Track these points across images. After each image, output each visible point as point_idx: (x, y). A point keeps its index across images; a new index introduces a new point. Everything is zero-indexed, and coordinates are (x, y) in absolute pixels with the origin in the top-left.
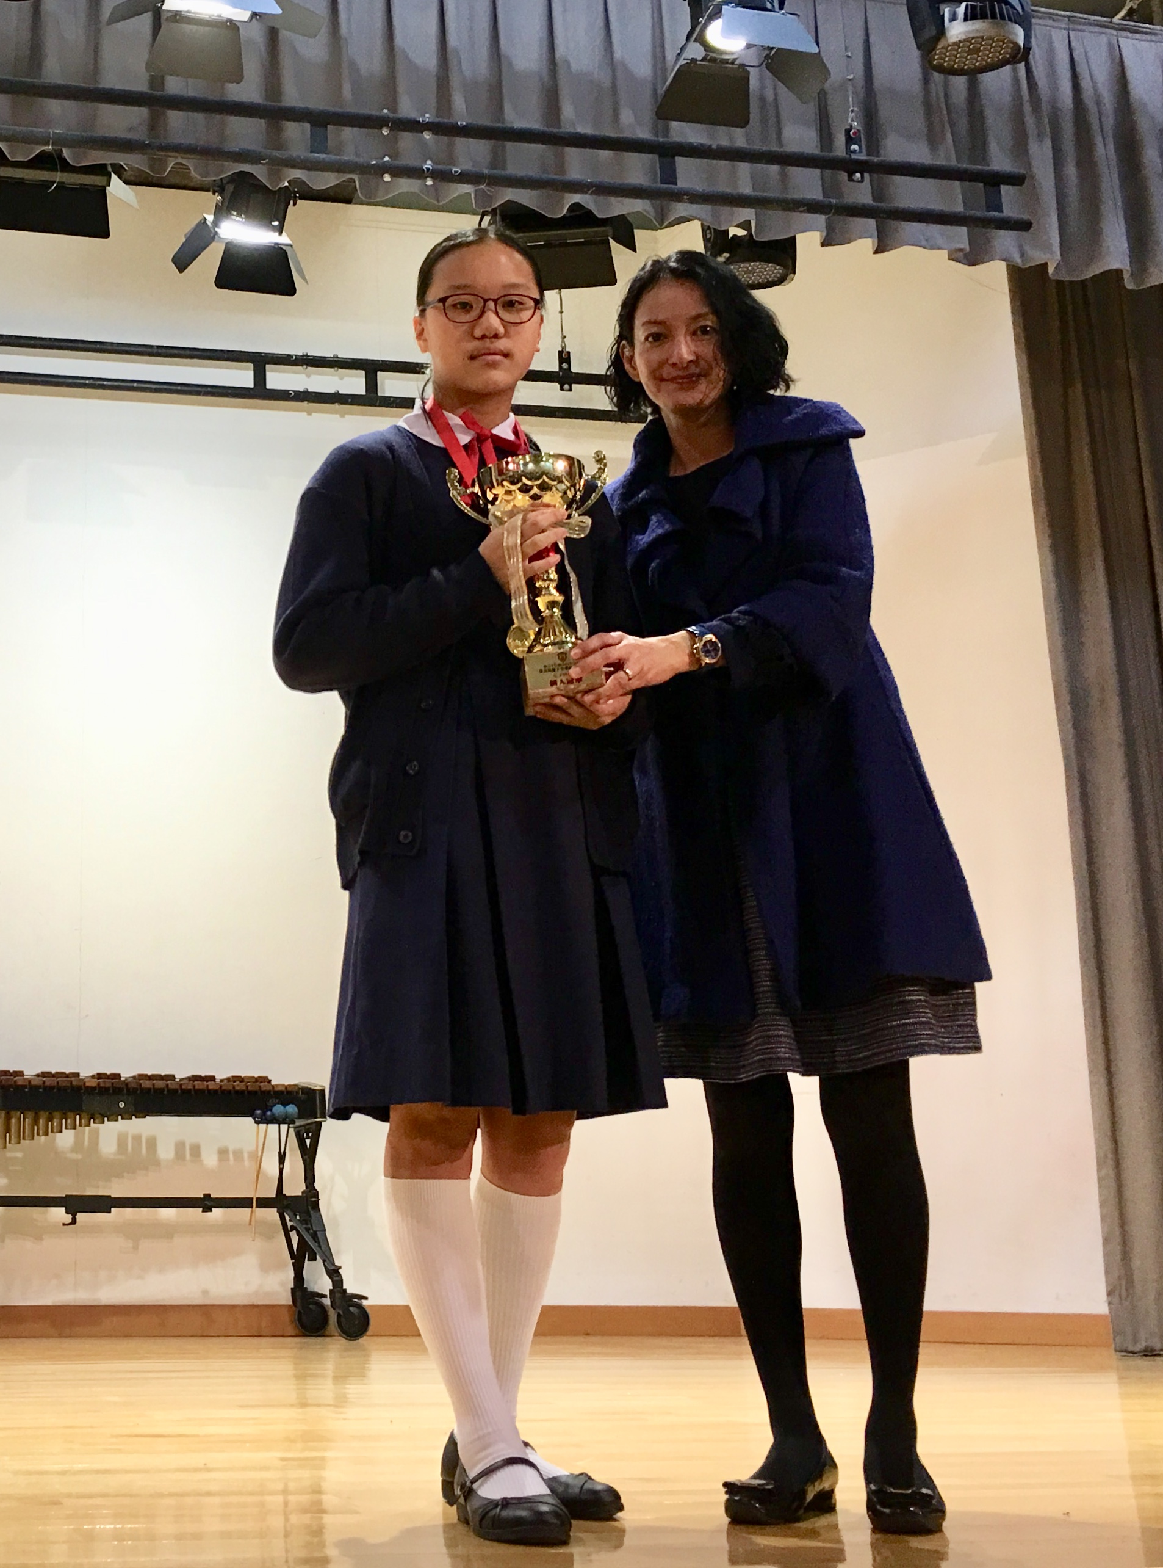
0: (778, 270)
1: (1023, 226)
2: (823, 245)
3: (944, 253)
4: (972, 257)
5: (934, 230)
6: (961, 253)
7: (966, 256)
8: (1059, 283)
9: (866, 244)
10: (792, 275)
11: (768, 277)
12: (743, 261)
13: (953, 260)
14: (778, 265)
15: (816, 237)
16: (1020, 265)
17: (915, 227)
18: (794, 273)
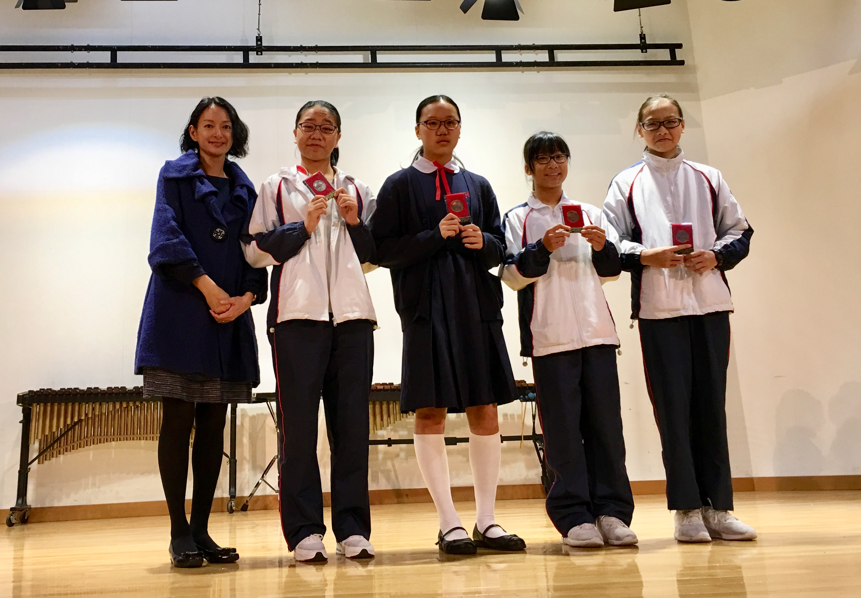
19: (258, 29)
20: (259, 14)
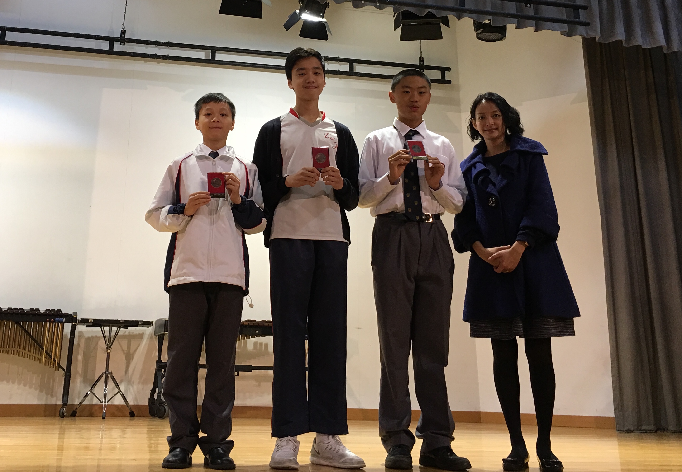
0: (500, 36)
1: (587, 24)
2: (516, 28)
3: (560, 32)
4: (569, 34)
5: (556, 25)
6: (565, 33)
7: (567, 33)
8: (601, 44)
9: (532, 29)
10: (505, 37)
11: (496, 37)
12: (488, 32)
13: (562, 35)
14: (500, 34)
15: (514, 26)
16: (587, 37)
17: (549, 23)
18: (506, 36)
19: (123, 25)
20: (125, 13)
